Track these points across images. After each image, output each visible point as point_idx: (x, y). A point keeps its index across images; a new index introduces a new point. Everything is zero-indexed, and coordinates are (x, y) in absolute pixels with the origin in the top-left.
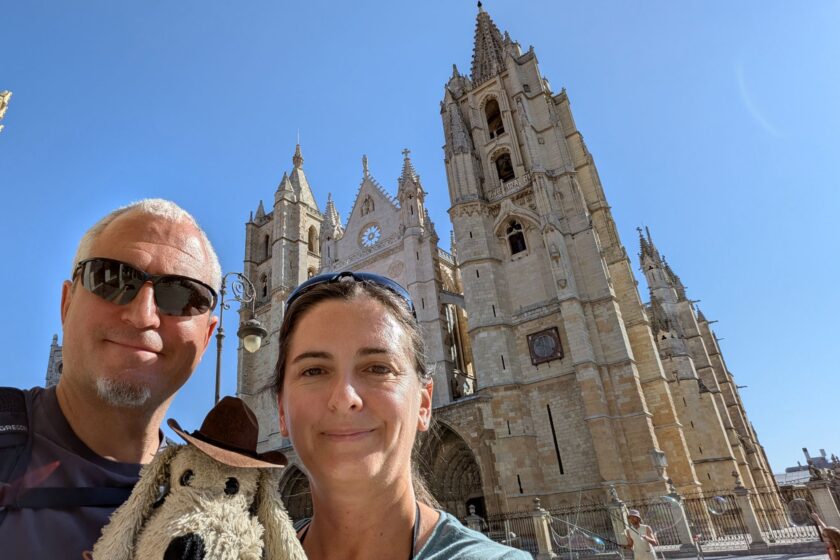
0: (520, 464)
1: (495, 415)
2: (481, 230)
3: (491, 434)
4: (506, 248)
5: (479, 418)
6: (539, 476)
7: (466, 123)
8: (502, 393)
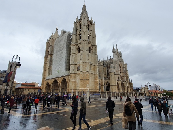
0: (73, 85)
1: (71, 78)
2: (74, 48)
3: (69, 80)
4: (78, 52)
5: (68, 78)
6: (75, 87)
7: (76, 29)
8: (72, 74)
